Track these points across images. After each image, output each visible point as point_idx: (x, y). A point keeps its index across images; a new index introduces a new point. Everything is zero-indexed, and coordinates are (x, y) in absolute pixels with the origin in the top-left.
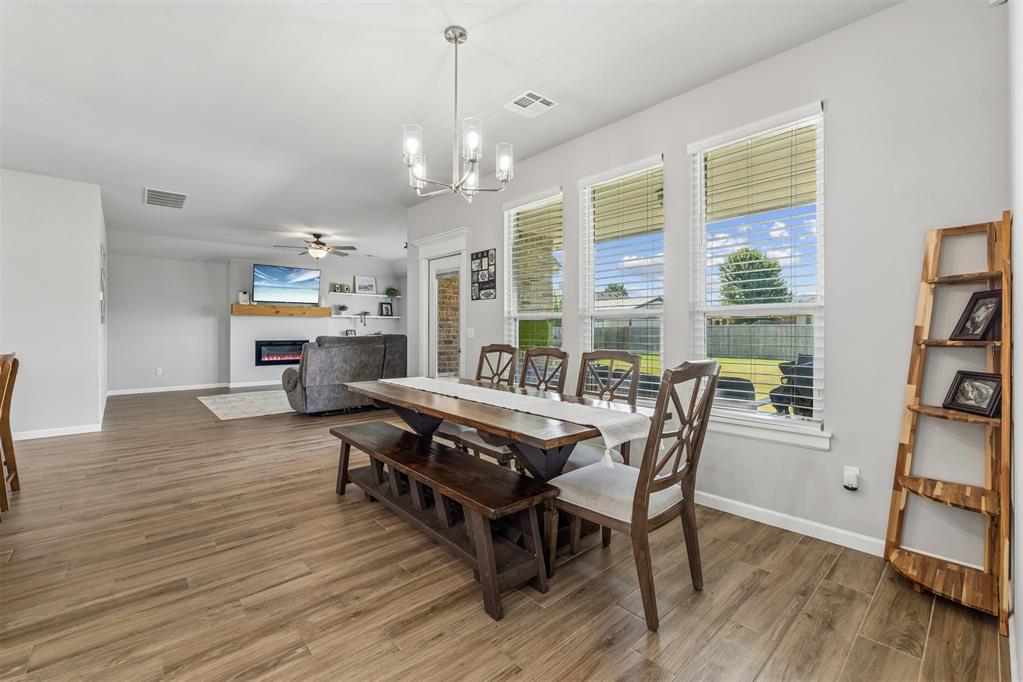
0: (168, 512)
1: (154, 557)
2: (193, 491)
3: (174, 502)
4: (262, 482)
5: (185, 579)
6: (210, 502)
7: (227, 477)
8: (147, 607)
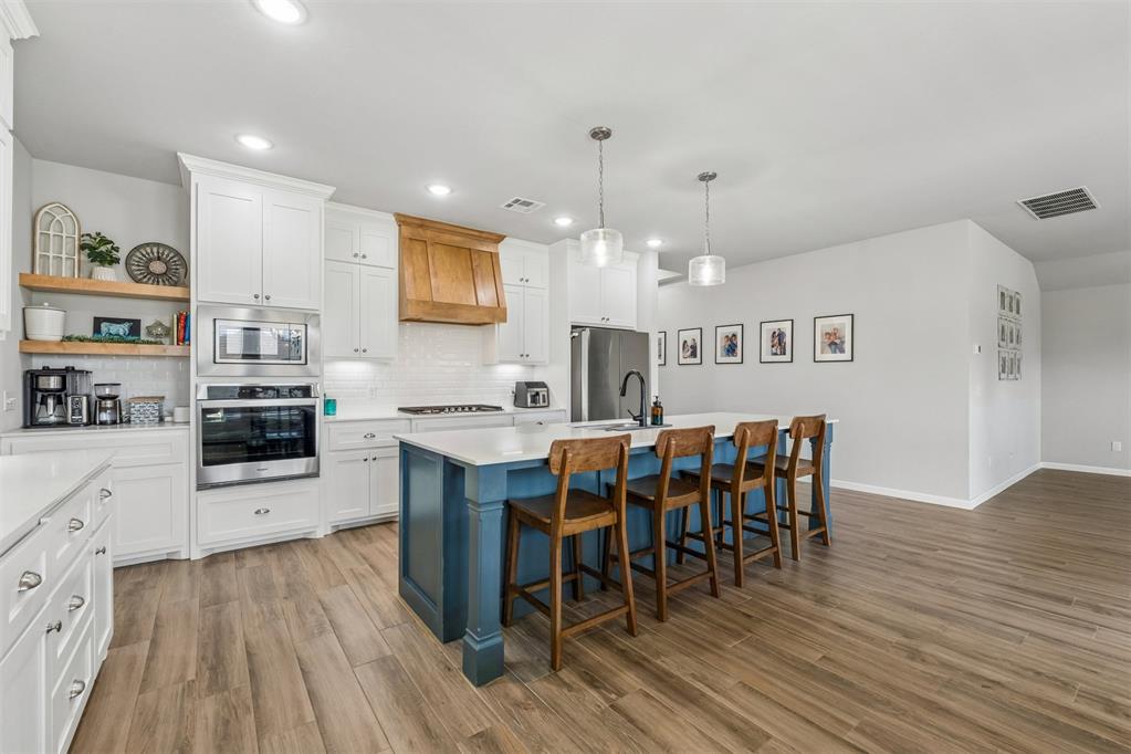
0: (883, 643)
1: (791, 684)
2: (949, 635)
3: (906, 636)
4: (1065, 686)
5: (769, 737)
6: (945, 665)
7: (1021, 641)
8: (709, 733)
